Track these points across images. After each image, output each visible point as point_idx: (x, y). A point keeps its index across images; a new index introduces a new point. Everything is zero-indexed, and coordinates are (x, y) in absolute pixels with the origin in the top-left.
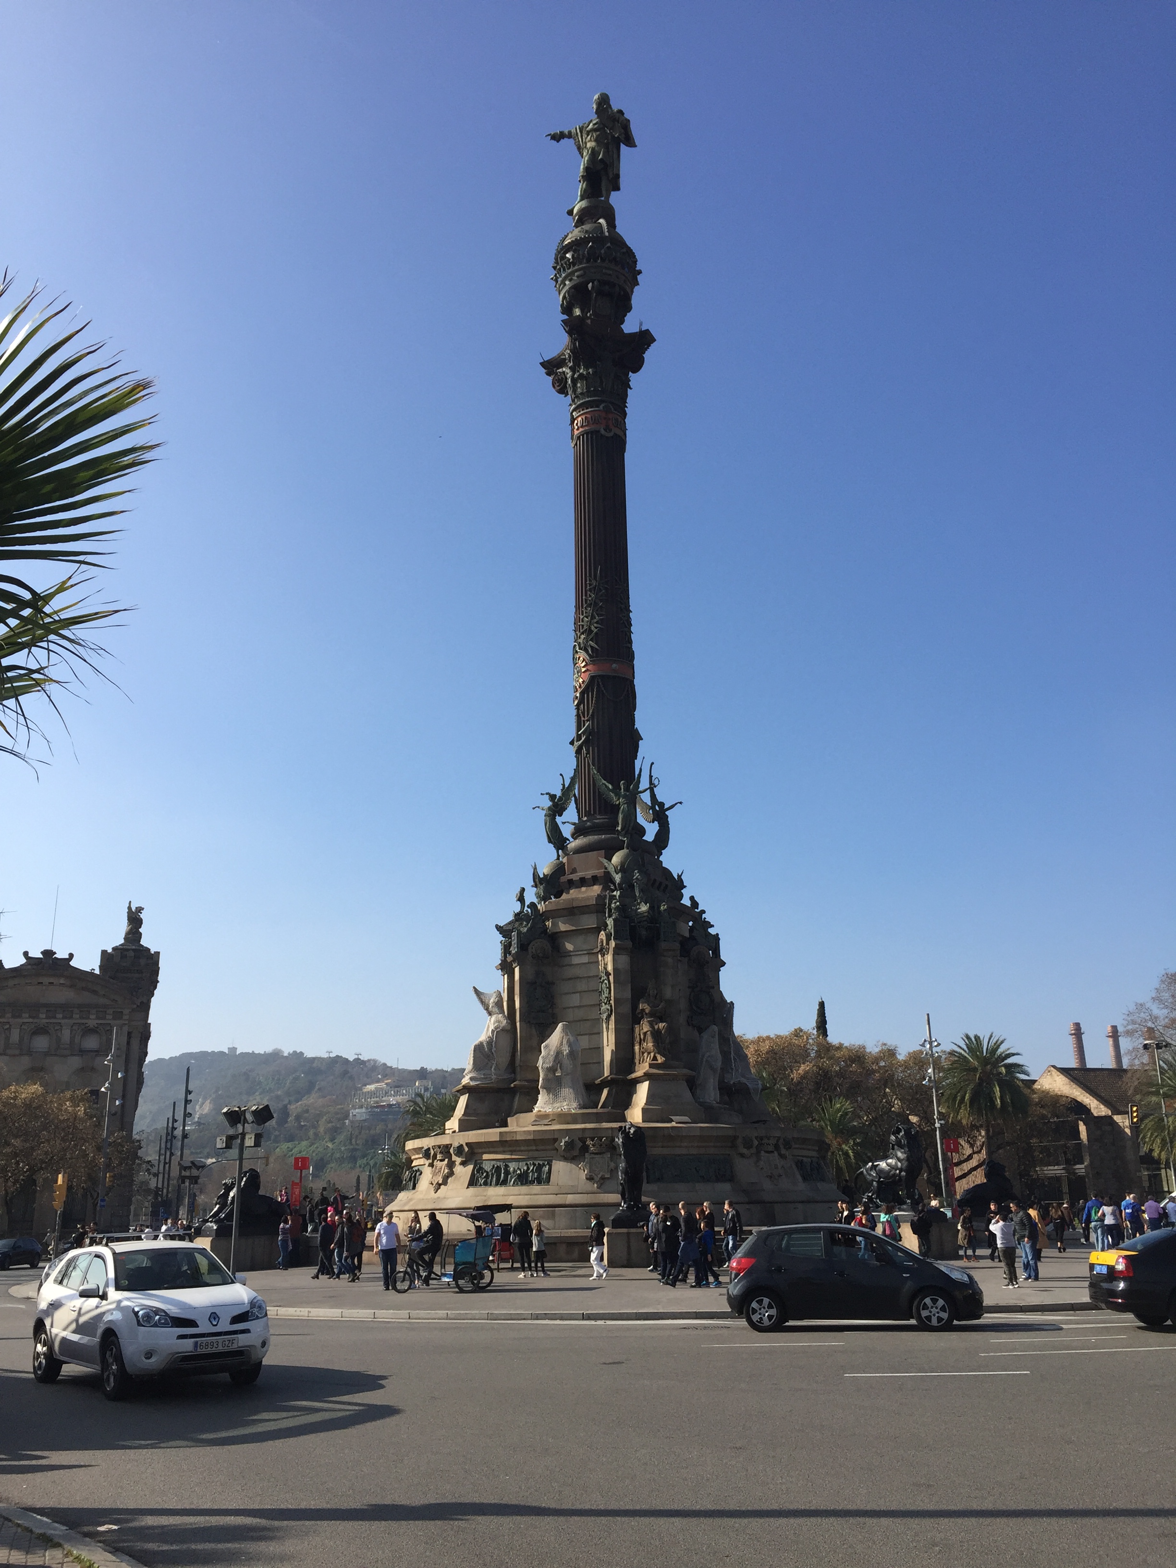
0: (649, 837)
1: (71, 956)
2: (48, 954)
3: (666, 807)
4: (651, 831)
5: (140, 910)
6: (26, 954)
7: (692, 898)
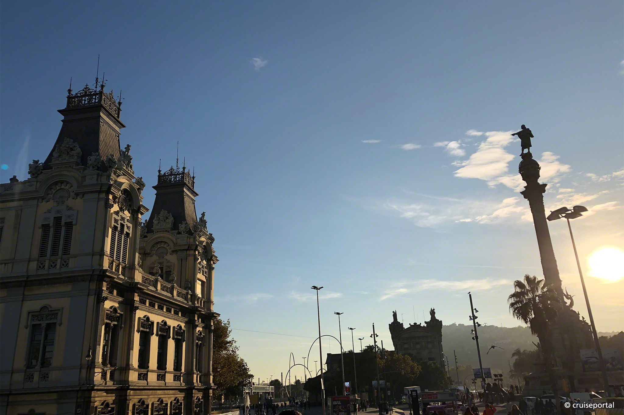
0: (568, 304)
1: (420, 324)
2: (415, 324)
3: (571, 296)
4: (568, 302)
5: (434, 309)
6: (410, 324)
7: (582, 317)
